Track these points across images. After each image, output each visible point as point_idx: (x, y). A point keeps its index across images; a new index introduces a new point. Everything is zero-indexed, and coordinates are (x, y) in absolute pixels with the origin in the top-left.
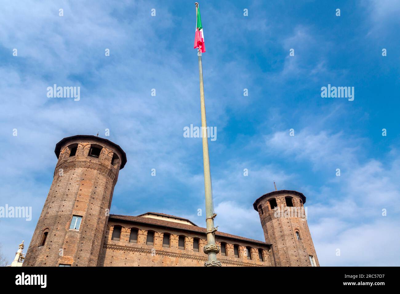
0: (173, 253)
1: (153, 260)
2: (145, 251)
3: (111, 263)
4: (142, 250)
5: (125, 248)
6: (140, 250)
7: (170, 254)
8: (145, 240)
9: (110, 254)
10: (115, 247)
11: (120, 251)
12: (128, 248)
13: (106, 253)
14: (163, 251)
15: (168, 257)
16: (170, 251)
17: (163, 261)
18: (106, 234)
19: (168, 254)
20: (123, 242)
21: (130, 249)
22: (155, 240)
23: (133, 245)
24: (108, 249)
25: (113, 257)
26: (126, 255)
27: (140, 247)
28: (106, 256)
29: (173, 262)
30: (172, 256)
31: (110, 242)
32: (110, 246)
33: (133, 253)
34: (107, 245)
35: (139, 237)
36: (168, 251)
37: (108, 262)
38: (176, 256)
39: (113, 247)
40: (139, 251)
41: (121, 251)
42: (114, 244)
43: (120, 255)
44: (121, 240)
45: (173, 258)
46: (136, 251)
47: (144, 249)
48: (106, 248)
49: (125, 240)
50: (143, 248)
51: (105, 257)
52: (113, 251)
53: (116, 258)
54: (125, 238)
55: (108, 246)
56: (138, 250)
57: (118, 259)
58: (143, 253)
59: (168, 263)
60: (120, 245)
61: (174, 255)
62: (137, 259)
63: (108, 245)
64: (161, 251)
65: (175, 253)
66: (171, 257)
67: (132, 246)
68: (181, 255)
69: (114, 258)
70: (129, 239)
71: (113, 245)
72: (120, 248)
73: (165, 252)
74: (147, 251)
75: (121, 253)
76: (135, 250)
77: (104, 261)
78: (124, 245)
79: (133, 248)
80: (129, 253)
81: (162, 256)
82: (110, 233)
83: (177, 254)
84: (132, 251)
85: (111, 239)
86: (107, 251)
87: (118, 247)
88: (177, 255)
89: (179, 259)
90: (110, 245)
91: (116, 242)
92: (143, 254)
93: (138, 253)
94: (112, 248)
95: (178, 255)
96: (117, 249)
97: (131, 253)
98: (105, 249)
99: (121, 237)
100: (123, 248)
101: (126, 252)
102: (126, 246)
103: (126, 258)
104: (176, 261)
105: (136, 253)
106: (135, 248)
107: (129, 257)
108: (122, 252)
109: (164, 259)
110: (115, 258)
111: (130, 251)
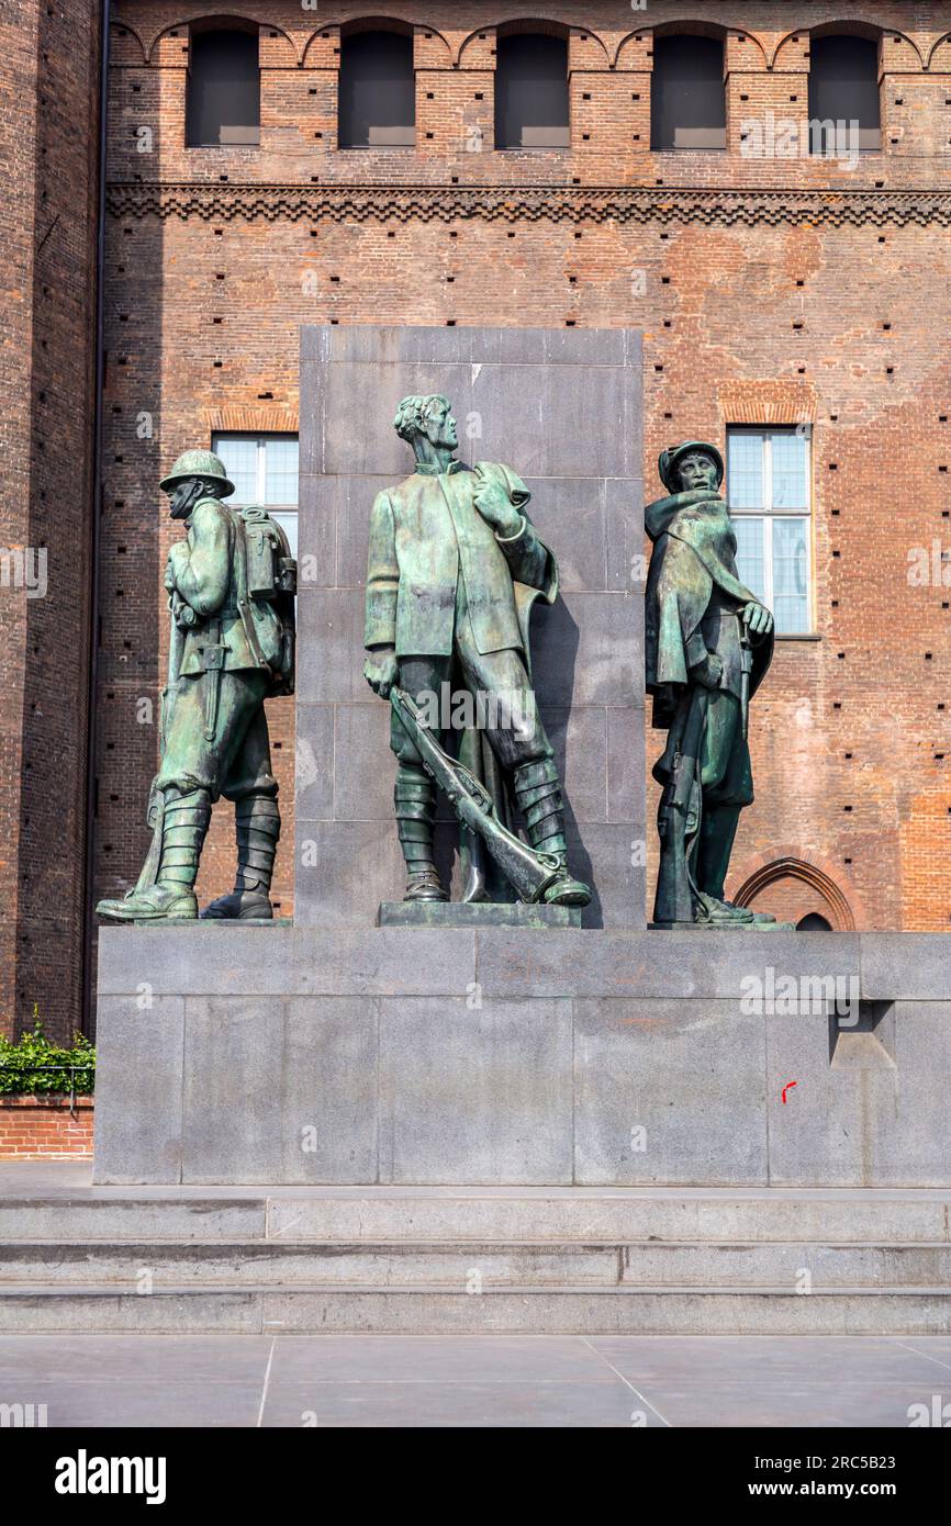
0: (754, 194)
1: (577, 272)
2: (491, 202)
3: (218, 321)
4: (467, 202)
5: (315, 200)
6: (447, 203)
7: (730, 204)
8: (483, 113)
9: (200, 257)
10: (228, 200)
11: (277, 223)
12: (337, 200)
13: (160, 254)
14: (660, 189)
15: (717, 228)
16: (728, 180)
17: (668, 271)
18: (138, 107)
19: (708, 205)
20: (288, 156)
21: (360, 201)
22: (576, 104)
23: (374, 167)
24: (172, 224)
25: (221, 277)
26: (335, 254)
27: (438, 175)
28: (167, 276)
29: (765, 267)
30: (755, 220)
31: (180, 167)
32: (184, 199)
33: (386, 228)
34: (157, 188)
35: (420, 98)
36: (708, 179)
37: (195, 320)
38: (783, 217)
39: (206, 199)
40: (431, 213)
41: (281, 222)
42: (213, 177)
43: (282, 258)
44: (266, 142)
45: (757, 233)
46: (410, 213)
47: (478, 189)
48: (158, 212)
49: (302, 137)
50: (470, 179)
51: (158, 284)
52: (219, 232)
53: (251, 280)
54: (298, 118)
55: (164, 199)
56: (425, 202)
57: (269, 289)
58: (477, 223)
59: (715, 277)
60: (266, 178)
61: (773, 205)
62: (429, 277)
63: (168, 187)
64: (638, 191)
65: (780, 193)
66: (740, 233)
67: (370, 179)
68: (837, 206)
69: (236, 281)
70: (334, 121)
71: (207, 187)
72: (271, 200)
73: (683, 193)
74: (512, 203)
75: (289, 240)
76: (403, 202)
77: (160, 311)
78: (298, 173)
79: (379, 189)
80: (353, 234)
81: (653, 229)
82: (163, 97)
83: (796, 194)
84: (385, 214)
85: (180, 139)
86: (167, 240)
87: (249, 200)
88: (794, 206)
89: (825, 237)
90: (184, 187)
91: (228, 159)
92: (477, 229)
93: (436, 225)
94: (210, 212)
95: (804, 206)
96: (252, 214)
97: (372, 230)
98: (144, 222)
99: (267, 110)
100: (294, 200)
101: (330, 230)
102: (315, 185)
103: (335, 279)
104: (790, 258)
105: (415, 226)
106: (394, 190)
107: (362, 266)
108: (291, 232)
109: (674, 248)
110: (241, 285)
111: (364, 214)
